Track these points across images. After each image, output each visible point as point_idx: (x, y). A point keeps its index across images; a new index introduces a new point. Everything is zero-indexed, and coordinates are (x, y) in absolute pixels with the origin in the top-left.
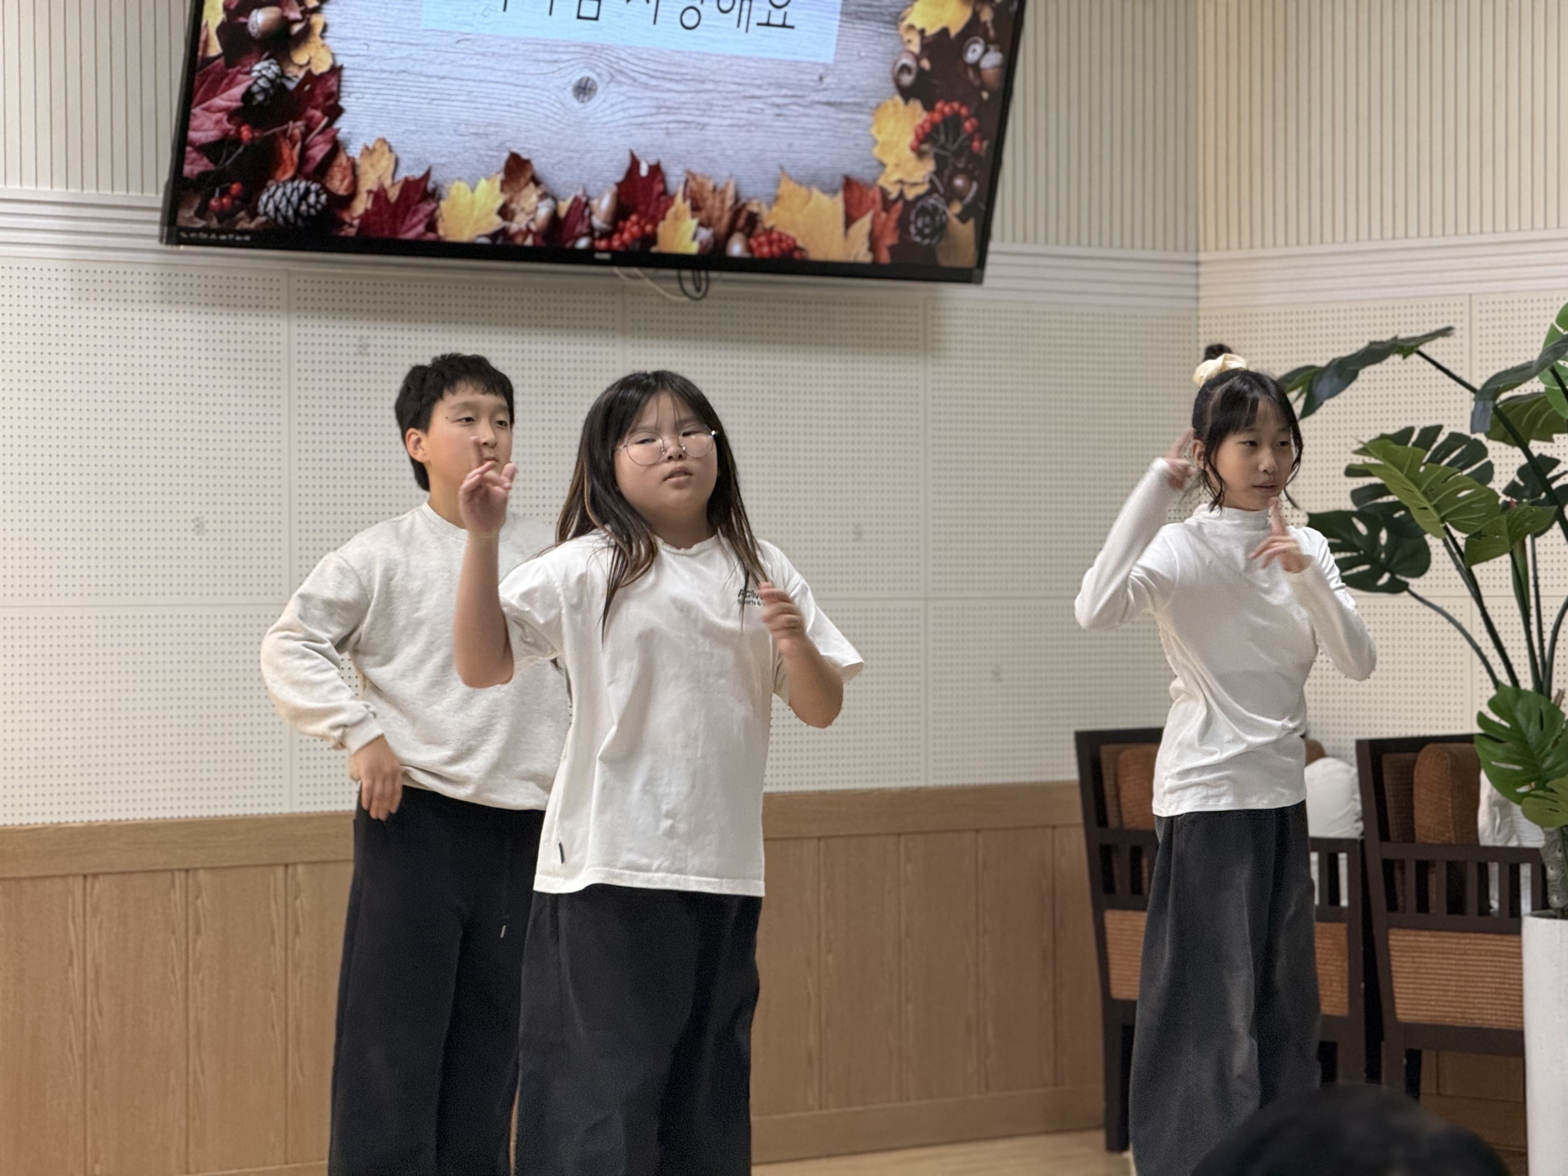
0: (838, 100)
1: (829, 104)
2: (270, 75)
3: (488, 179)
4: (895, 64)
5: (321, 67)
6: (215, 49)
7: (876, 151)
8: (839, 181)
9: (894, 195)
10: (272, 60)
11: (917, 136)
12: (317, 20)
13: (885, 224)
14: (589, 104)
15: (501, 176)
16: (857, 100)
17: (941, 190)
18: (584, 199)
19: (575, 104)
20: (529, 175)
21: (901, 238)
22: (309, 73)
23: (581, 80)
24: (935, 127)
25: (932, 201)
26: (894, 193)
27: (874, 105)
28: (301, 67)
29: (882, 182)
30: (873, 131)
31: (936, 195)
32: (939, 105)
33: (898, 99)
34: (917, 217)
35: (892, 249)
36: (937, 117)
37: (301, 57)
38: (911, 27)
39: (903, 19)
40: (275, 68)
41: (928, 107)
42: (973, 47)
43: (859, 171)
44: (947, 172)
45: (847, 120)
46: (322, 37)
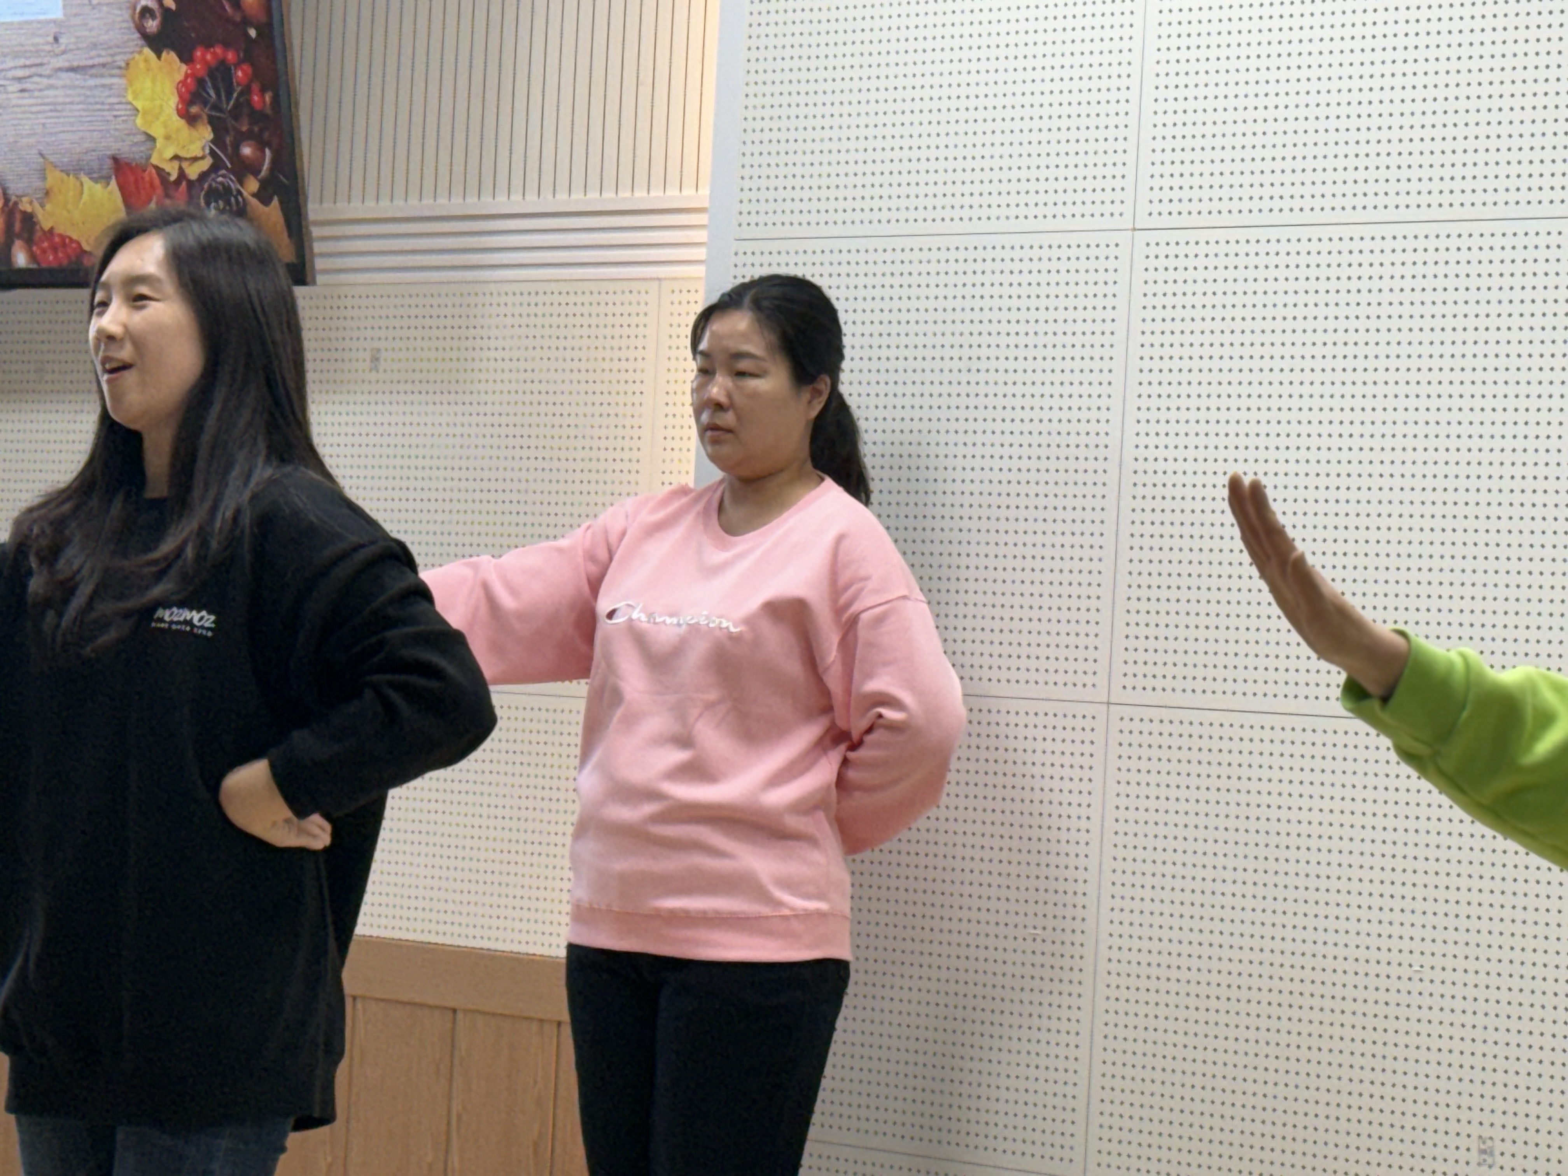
0: (83, 63)
1: (72, 69)
11: (181, 96)
16: (101, 60)
24: (201, 82)
29: (154, 160)
30: (130, 98)
33: (147, 51)
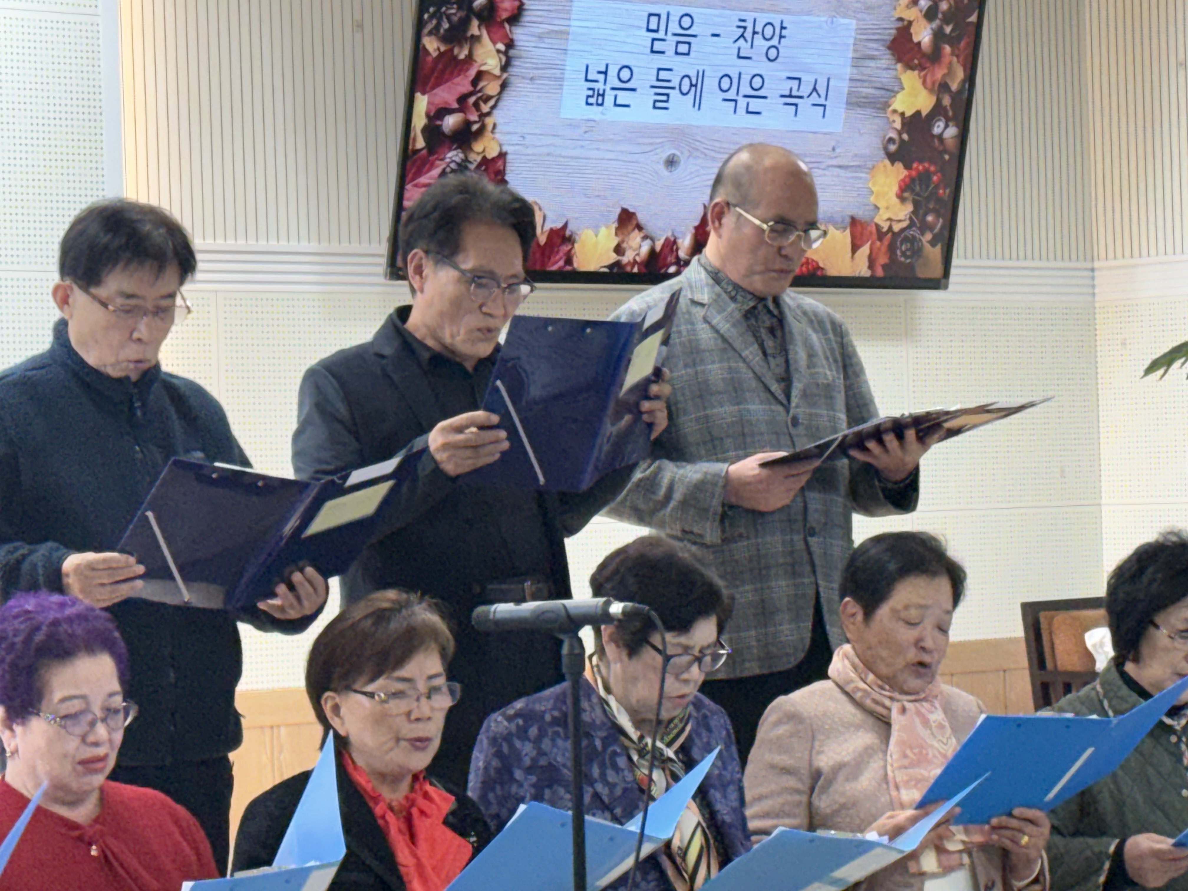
2: (458, 160)
3: (607, 227)
4: (884, 137)
5: (492, 153)
6: (420, 143)
7: (872, 199)
8: (848, 220)
9: (885, 229)
10: (459, 150)
12: (489, 121)
13: (879, 249)
14: (675, 172)
15: (615, 225)
17: (918, 225)
18: (672, 239)
19: (666, 173)
20: (634, 223)
21: (890, 258)
22: (484, 158)
23: (669, 156)
25: (912, 233)
26: (885, 227)
27: (870, 166)
28: (478, 154)
31: (914, 229)
32: (915, 165)
34: (901, 244)
35: (884, 266)
36: (914, 173)
37: (478, 147)
38: (895, 111)
39: (889, 106)
40: (461, 155)
41: (907, 167)
42: (937, 124)
43: (860, 213)
44: (921, 212)
45: (852, 178)
46: (493, 132)
